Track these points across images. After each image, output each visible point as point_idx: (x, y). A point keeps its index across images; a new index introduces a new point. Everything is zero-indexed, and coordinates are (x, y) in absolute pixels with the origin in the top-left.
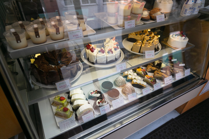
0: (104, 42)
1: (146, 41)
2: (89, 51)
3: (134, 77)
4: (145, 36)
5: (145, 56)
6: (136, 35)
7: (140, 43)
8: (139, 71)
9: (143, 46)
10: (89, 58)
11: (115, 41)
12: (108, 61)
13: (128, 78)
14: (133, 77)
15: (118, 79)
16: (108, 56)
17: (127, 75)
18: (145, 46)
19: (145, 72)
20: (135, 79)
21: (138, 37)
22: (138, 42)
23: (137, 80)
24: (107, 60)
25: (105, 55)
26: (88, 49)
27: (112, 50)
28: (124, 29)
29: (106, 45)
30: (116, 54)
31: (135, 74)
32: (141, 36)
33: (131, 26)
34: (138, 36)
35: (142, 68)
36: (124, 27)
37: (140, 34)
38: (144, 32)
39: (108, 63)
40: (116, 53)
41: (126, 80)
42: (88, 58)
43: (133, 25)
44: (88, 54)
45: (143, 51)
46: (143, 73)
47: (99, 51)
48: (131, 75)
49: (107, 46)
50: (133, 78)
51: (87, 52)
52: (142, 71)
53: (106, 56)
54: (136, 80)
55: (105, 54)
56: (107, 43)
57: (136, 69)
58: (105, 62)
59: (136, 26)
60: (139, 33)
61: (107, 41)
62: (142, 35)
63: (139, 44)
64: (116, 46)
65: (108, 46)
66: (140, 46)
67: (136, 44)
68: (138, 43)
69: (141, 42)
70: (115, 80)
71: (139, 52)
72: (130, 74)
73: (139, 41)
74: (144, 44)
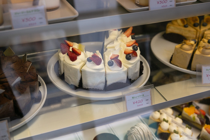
0: (106, 39)
1: (206, 41)
2: (64, 58)
3: (176, 129)
4: (205, 30)
5: (200, 77)
6: (185, 26)
7: (192, 45)
8: (190, 112)
9: (197, 52)
10: (65, 75)
11: (130, 37)
12: (109, 83)
13: (159, 128)
14: (173, 128)
15: (134, 131)
16: (108, 71)
17: (158, 121)
18: (203, 53)
19: (203, 117)
20: (176, 132)
21: (190, 31)
22: (185, 43)
23: (181, 136)
24: (106, 81)
25: (102, 69)
26: (64, 53)
27: (119, 58)
28: (148, 9)
29: (108, 46)
30: (128, 69)
31: (179, 121)
32: (197, 31)
33: (164, 4)
34: (190, 28)
35: (197, 108)
36: (148, 6)
37: (195, 25)
38: (205, 20)
39: (108, 88)
40: (130, 66)
41: (156, 134)
42: (64, 73)
43: (171, 3)
44: (64, 64)
45: (198, 66)
46: (198, 120)
47: (89, 60)
48: (167, 121)
49: (110, 48)
50: (173, 131)
51: (62, 59)
52: (196, 115)
53: (104, 71)
54: (178, 135)
55: (101, 66)
56: (112, 42)
57: (182, 108)
58: (102, 86)
59: (177, 5)
60: (193, 23)
61: (112, 36)
62: (198, 28)
63: (188, 48)
64: (131, 48)
65: (113, 47)
66: (191, 52)
67: (181, 48)
68: (185, 46)
69: (192, 42)
70: (129, 132)
71: (189, 67)
72: (164, 120)
73: (188, 42)
74: (201, 49)
